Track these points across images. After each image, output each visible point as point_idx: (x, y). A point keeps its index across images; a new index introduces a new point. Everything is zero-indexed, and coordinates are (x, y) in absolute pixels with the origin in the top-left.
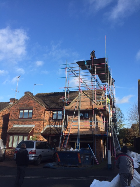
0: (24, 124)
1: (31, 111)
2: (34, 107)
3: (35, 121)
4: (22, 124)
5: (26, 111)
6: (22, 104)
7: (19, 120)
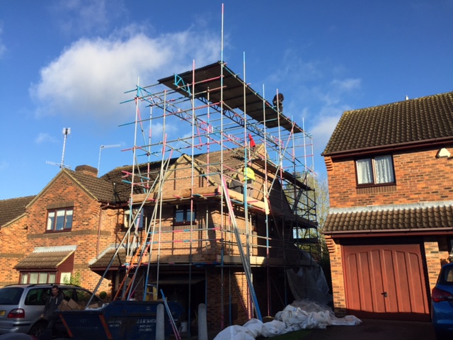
0: (55, 244)
1: (70, 213)
2: (75, 201)
3: (77, 237)
4: (51, 245)
5: (61, 213)
6: (52, 196)
7: (45, 237)
